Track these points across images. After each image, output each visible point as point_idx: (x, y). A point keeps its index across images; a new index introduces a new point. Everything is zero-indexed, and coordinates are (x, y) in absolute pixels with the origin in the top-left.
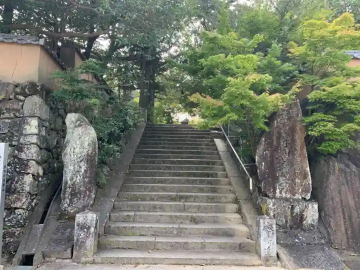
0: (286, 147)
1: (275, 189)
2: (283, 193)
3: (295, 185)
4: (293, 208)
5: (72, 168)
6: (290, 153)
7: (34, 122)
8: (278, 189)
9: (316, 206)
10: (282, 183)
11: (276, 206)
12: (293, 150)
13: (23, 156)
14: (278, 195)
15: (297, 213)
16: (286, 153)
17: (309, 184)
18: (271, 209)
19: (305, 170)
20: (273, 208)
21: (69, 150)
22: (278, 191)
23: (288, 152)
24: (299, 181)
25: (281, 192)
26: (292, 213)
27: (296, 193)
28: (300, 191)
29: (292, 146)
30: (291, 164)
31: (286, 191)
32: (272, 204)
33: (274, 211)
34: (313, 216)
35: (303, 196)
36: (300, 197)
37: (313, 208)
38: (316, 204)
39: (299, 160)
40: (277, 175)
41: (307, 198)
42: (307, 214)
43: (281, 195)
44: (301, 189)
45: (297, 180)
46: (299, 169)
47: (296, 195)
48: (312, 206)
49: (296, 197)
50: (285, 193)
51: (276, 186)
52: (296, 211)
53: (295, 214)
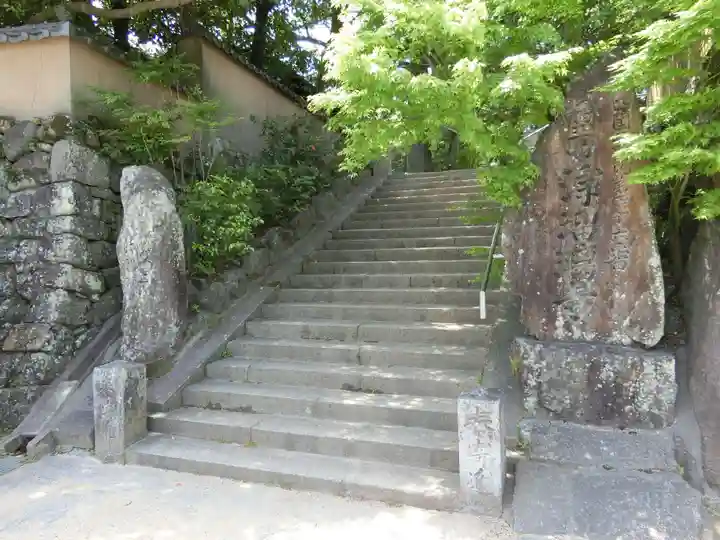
1: (552, 319)
2: (574, 328)
3: (612, 306)
4: (595, 368)
5: (131, 275)
6: (599, 221)
7: (66, 192)
8: (561, 318)
9: (670, 367)
11: (544, 363)
12: (608, 211)
13: (50, 255)
14: (560, 333)
15: (608, 383)
16: (586, 222)
17: (655, 304)
18: (531, 370)
19: (643, 265)
21: (123, 240)
22: (560, 322)
23: (591, 217)
24: (624, 296)
25: (567, 327)
26: (592, 381)
27: (614, 328)
28: (626, 322)
29: (603, 201)
30: (602, 250)
31: (584, 324)
32: (532, 355)
33: (539, 375)
34: (658, 393)
35: (634, 338)
36: (626, 340)
37: (658, 372)
38: (670, 360)
39: (623, 237)
40: (560, 280)
41: (650, 343)
42: (637, 385)
43: (570, 334)
44: (628, 319)
45: (617, 295)
46: (626, 263)
47: (615, 333)
48: (656, 365)
49: (615, 339)
50: (583, 328)
51: (556, 311)
52: (603, 376)
53: (600, 386)
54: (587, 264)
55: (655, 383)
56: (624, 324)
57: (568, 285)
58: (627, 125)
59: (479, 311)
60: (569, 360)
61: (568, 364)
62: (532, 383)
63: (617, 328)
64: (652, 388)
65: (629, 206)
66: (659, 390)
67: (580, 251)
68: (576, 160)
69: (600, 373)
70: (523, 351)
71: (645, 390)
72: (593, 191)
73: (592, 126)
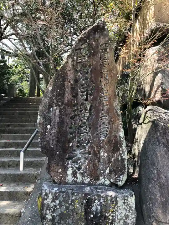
0: (86, 100)
1: (65, 169)
2: (78, 175)
3: (99, 161)
4: (89, 203)
6: (93, 110)
8: (70, 169)
9: (132, 200)
10: (80, 159)
11: (57, 202)
12: (97, 105)
14: (70, 178)
15: (97, 213)
16: (86, 110)
17: (123, 160)
18: (48, 207)
19: (115, 136)
20: (52, 205)
22: (70, 172)
23: (88, 108)
24: (106, 154)
25: (74, 174)
26: (87, 213)
27: (101, 174)
28: (107, 171)
29: (95, 99)
30: (94, 126)
31: (84, 172)
32: (50, 196)
33: (54, 210)
34: (126, 218)
35: (112, 181)
36: (107, 183)
37: (126, 204)
38: (132, 196)
39: (105, 119)
40: (71, 145)
41: (120, 183)
42: (114, 215)
43: (76, 179)
44: (108, 168)
45: (102, 154)
46: (107, 135)
47: (101, 178)
48: (125, 200)
49: (101, 181)
50: (83, 175)
51: (68, 164)
52: (94, 208)
53: (92, 216)
54: (86, 135)
55: (124, 212)
56: (106, 173)
57: (75, 148)
58: (107, 58)
59: (19, 161)
60: (73, 198)
61: (72, 201)
62: (49, 217)
63: (103, 175)
64: (123, 215)
65: (108, 102)
66: (127, 217)
67: (82, 127)
68: (81, 75)
69: (92, 207)
70: (44, 194)
71: (119, 217)
72: (89, 92)
73: (89, 57)
